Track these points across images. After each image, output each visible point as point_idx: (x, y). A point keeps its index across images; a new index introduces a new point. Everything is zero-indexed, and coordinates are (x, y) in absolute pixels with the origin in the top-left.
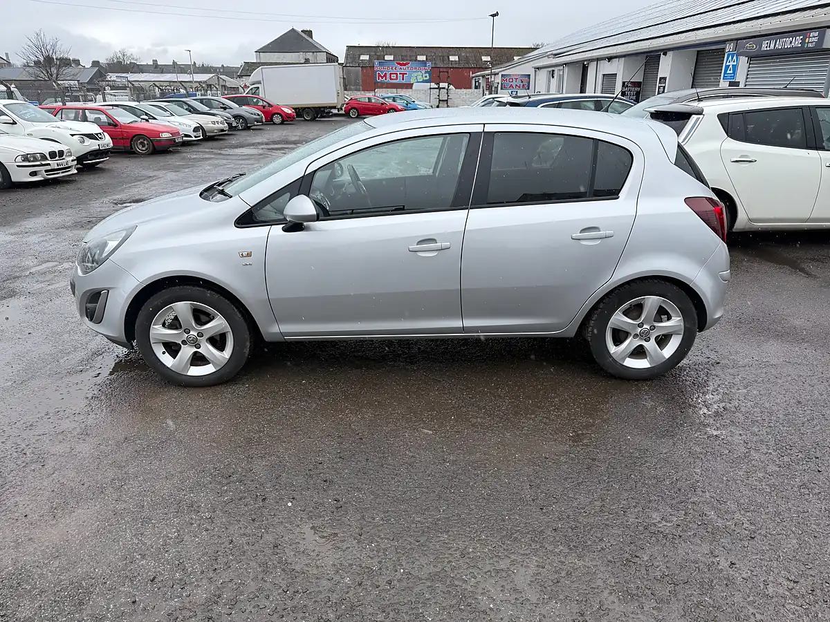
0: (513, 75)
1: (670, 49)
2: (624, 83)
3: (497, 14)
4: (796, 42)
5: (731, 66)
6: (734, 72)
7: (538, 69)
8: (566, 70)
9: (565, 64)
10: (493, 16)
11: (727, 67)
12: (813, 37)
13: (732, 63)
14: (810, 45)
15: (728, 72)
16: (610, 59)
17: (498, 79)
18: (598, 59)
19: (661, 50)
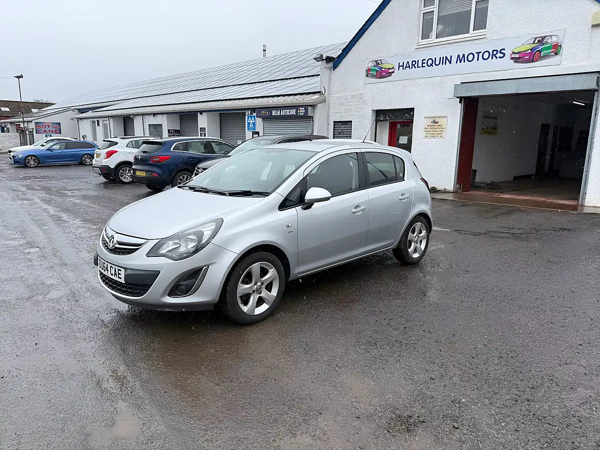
0: (45, 123)
1: (204, 111)
2: (169, 130)
3: (21, 77)
4: (293, 112)
5: (251, 123)
6: (254, 126)
7: (81, 119)
8: (111, 120)
9: (110, 117)
10: (19, 77)
11: (249, 123)
12: (302, 111)
13: (251, 121)
14: (301, 114)
15: (250, 126)
16: (154, 114)
17: (32, 126)
18: (143, 115)
19: (198, 112)
